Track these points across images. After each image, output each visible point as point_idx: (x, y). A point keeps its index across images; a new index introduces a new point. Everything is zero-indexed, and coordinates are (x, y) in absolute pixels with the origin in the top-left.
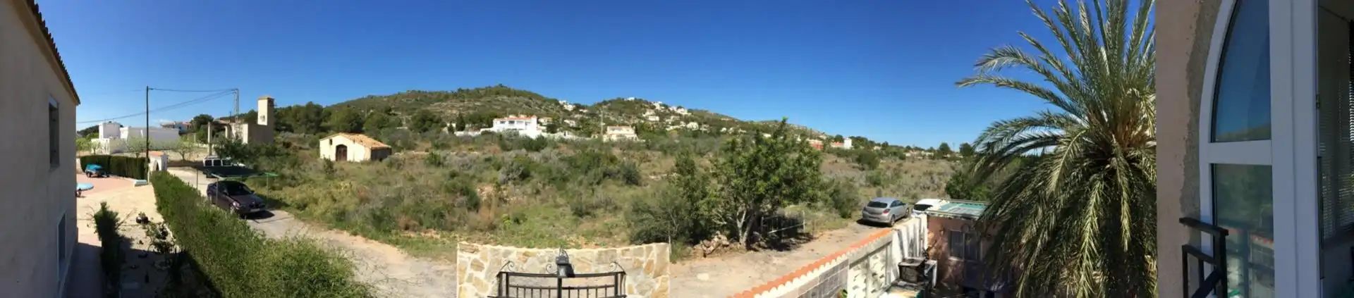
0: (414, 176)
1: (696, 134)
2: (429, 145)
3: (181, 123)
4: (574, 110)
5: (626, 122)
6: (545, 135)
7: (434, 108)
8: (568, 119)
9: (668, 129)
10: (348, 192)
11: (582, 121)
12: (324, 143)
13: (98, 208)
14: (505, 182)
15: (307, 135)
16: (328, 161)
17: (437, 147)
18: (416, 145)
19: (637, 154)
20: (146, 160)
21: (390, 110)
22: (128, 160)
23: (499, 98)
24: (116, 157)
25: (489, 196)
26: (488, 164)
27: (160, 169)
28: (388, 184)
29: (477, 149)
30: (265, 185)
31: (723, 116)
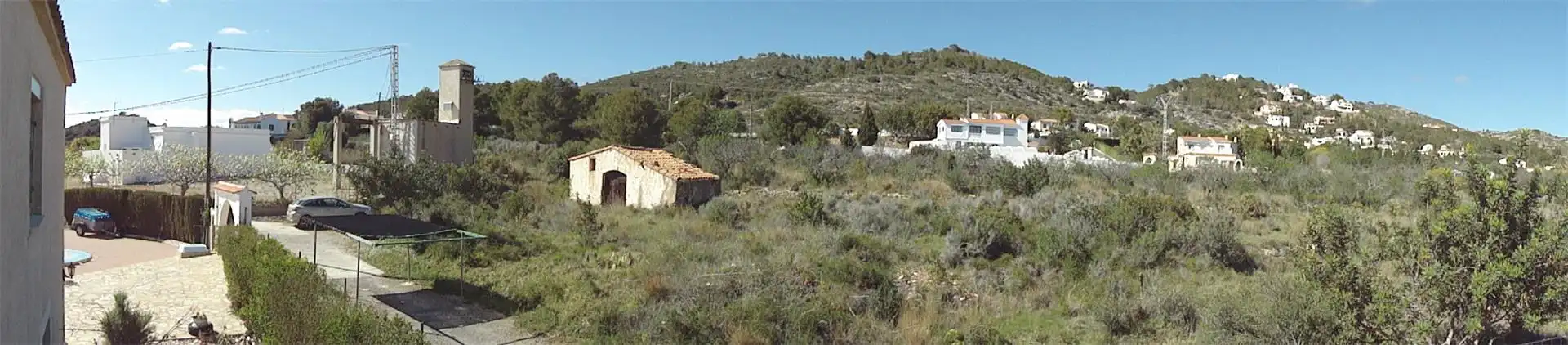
0: (765, 242)
1: (1366, 158)
2: (798, 175)
3: (273, 116)
4: (1107, 100)
5: (1218, 127)
6: (1043, 157)
7: (813, 94)
8: (1093, 121)
9: (1307, 145)
10: (624, 275)
11: (1124, 124)
12: (578, 168)
13: (110, 305)
14: (955, 263)
15: (543, 146)
16: (587, 207)
17: (820, 179)
18: (774, 174)
19: (1237, 199)
20: (206, 200)
21: (722, 94)
22: (167, 199)
23: (951, 74)
24: (141, 194)
25: (923, 292)
26: (921, 221)
27: (237, 221)
28: (711, 260)
29: (901, 188)
30: (456, 255)
31: (1427, 119)
